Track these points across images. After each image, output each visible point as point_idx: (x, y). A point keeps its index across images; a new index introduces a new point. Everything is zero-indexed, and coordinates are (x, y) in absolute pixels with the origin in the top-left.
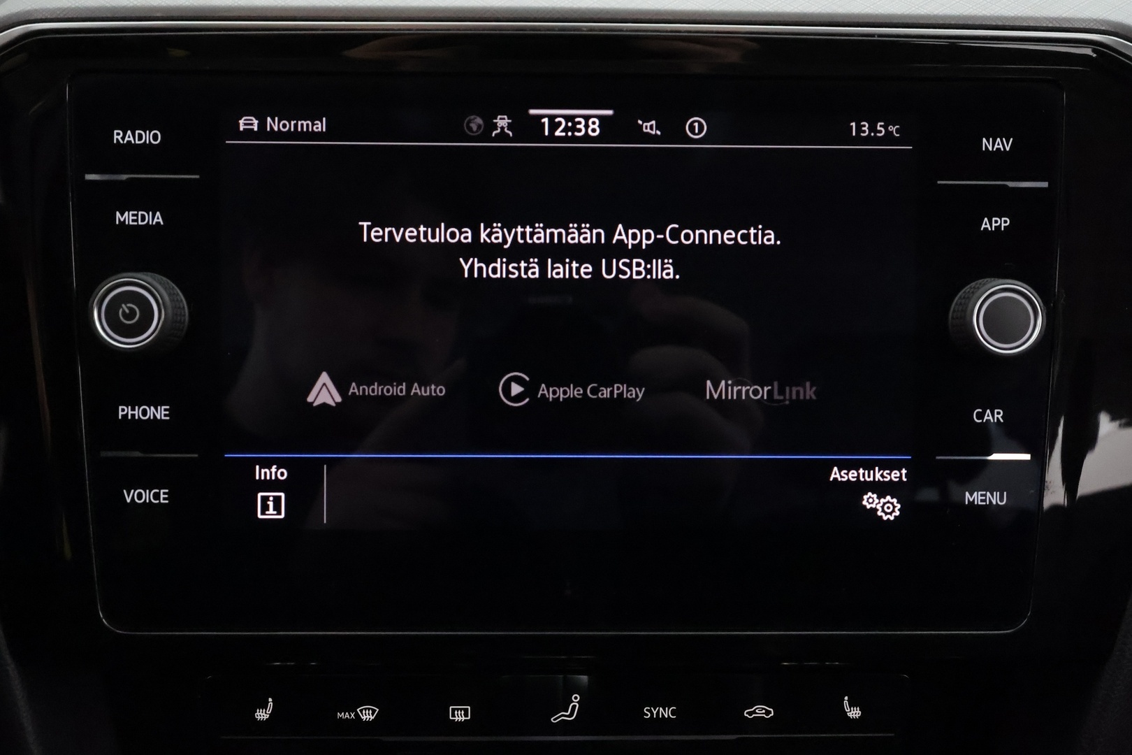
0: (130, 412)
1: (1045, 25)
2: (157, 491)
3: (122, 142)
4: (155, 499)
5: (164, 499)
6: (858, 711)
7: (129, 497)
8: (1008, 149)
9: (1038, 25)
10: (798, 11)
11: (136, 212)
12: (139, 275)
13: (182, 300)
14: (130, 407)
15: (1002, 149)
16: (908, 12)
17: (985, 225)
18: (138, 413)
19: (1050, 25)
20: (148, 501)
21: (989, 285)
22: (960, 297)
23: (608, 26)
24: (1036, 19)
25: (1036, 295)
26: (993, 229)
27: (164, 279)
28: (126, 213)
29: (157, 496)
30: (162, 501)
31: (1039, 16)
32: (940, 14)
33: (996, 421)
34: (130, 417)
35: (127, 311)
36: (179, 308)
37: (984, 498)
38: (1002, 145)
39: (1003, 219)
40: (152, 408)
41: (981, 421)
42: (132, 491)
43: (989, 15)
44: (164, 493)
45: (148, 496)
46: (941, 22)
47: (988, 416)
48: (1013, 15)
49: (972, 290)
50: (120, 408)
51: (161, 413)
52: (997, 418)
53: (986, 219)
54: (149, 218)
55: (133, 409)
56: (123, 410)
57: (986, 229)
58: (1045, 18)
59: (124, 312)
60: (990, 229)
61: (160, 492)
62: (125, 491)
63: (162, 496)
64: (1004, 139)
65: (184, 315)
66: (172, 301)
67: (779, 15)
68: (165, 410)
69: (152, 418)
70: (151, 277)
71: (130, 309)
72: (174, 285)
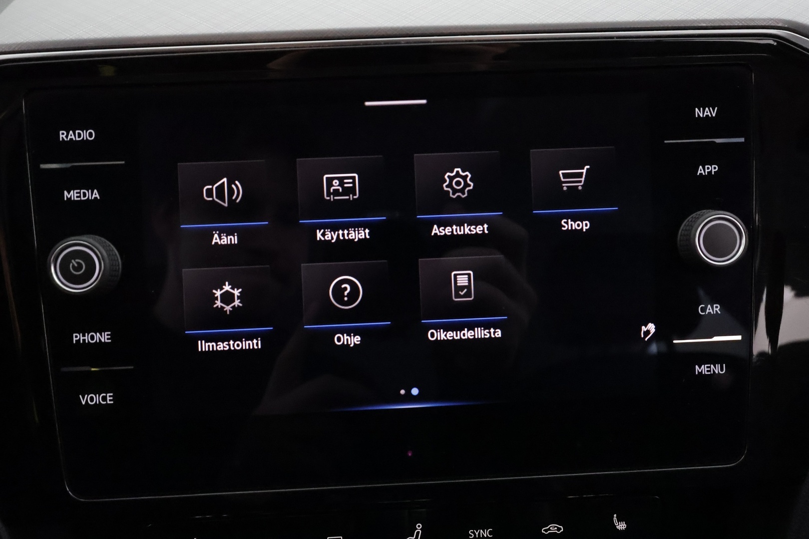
0: (82, 338)
1: (736, 25)
2: (105, 395)
3: (66, 139)
4: (103, 401)
5: (110, 400)
6: (624, 525)
7: (83, 400)
8: (714, 115)
9: (731, 25)
10: (558, 22)
11: (79, 191)
12: (84, 238)
13: (116, 254)
14: (81, 334)
15: (710, 116)
16: (637, 20)
17: (700, 171)
18: (87, 338)
19: (740, 24)
20: (98, 403)
21: (707, 215)
22: (685, 225)
23: (420, 39)
24: (730, 20)
25: (738, 219)
26: (706, 174)
27: (103, 239)
28: (72, 192)
29: (104, 399)
30: (108, 402)
31: (732, 18)
32: (661, 20)
33: (715, 313)
34: (81, 342)
35: (76, 265)
36: (115, 260)
37: (709, 369)
38: (709, 112)
39: (713, 166)
40: (98, 334)
41: (704, 313)
42: (86, 396)
43: (695, 19)
44: (110, 396)
45: (97, 399)
46: (662, 26)
47: (709, 309)
48: (713, 18)
49: (694, 219)
50: (74, 335)
51: (105, 337)
52: (716, 311)
53: (701, 167)
54: (88, 194)
55: (84, 336)
56: (76, 337)
57: (701, 174)
58: (736, 20)
59: (73, 266)
60: (704, 174)
61: (106, 396)
62: (80, 396)
63: (108, 398)
64: (711, 108)
65: (119, 265)
66: (109, 255)
67: (544, 25)
68: (108, 335)
69: (98, 341)
70: (92, 238)
71: (78, 263)
72: (110, 243)
